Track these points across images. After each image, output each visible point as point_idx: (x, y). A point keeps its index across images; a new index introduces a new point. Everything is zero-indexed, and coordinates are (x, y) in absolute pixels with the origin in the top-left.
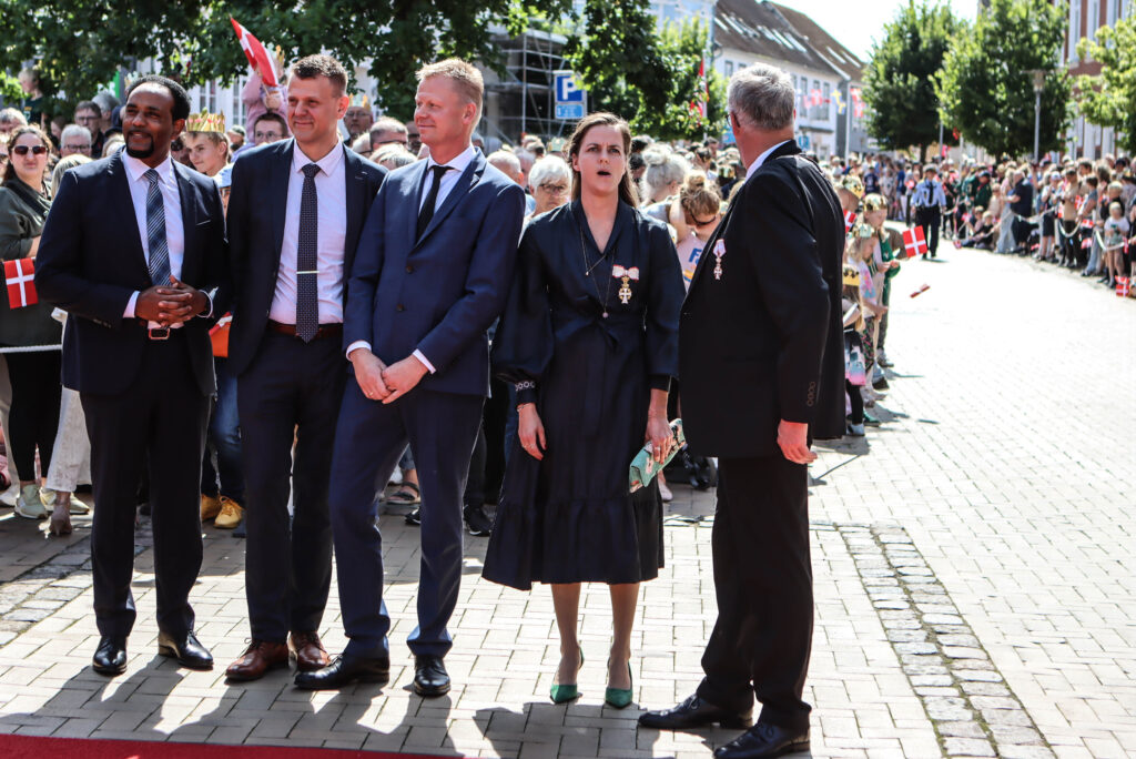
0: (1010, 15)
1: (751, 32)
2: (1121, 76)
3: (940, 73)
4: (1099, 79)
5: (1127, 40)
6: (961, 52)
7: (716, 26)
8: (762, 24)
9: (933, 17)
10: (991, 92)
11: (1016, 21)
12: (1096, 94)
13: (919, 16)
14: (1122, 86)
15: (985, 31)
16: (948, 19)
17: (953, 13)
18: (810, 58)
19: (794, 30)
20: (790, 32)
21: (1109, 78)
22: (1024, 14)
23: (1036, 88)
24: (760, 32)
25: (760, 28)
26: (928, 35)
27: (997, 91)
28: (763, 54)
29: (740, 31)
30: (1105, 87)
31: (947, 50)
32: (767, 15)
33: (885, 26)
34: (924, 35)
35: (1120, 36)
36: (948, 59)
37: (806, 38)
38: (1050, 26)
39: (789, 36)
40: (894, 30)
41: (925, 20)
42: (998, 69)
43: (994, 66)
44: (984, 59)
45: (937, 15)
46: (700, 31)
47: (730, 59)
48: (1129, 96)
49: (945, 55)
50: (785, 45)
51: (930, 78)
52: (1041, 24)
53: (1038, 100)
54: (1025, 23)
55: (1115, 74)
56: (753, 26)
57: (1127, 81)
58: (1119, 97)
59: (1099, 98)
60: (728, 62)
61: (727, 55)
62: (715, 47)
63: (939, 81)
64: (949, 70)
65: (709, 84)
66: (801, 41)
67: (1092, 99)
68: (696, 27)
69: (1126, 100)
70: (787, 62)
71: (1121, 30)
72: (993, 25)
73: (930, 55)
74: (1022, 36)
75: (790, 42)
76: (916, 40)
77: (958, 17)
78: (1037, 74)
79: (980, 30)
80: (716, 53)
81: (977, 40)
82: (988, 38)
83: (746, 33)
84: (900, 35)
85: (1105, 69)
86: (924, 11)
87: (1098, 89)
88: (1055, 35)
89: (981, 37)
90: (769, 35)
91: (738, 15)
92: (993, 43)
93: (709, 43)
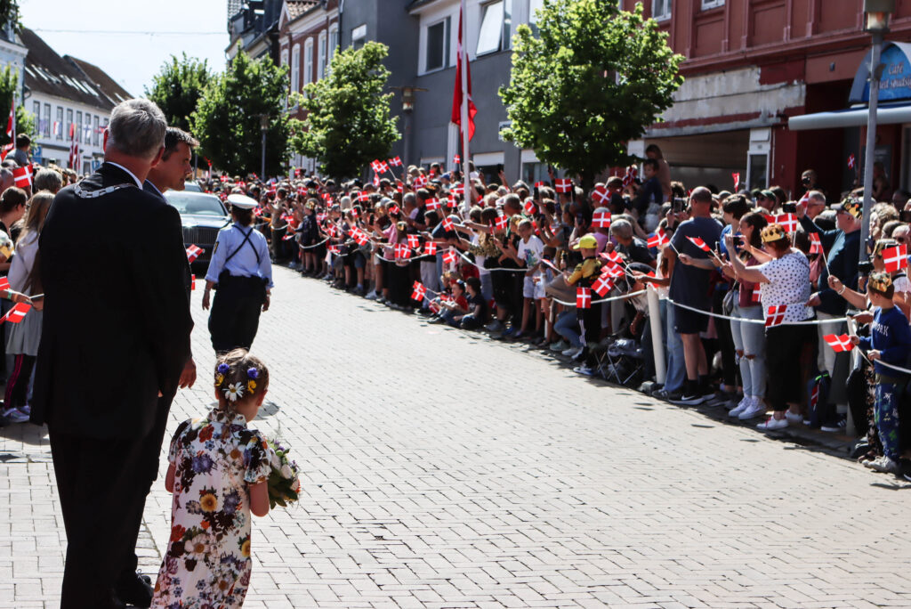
0: (246, 72)
1: (54, 79)
2: (321, 120)
3: (194, 114)
4: (306, 122)
5: (325, 93)
6: (209, 99)
7: (26, 73)
8: (64, 74)
9: (191, 73)
10: (232, 130)
11: (251, 76)
12: (304, 133)
13: (181, 72)
14: (321, 128)
15: (228, 83)
16: (203, 73)
17: (207, 70)
18: (101, 101)
19: (89, 79)
20: (86, 81)
21: (313, 121)
22: (256, 72)
23: (263, 128)
24: (61, 79)
25: (62, 76)
26: (187, 86)
27: (235, 129)
28: (64, 97)
29: (46, 78)
30: (310, 128)
31: (200, 97)
32: (68, 67)
33: (155, 77)
34: (184, 85)
35: (321, 90)
36: (201, 103)
37: (99, 85)
38: (275, 82)
39: (85, 84)
40: (162, 80)
41: (185, 75)
42: (237, 113)
43: (234, 111)
44: (226, 105)
45: (196, 69)
46: (11, 78)
47: (37, 99)
48: (326, 135)
49: (198, 100)
50: (81, 90)
51: (187, 118)
52: (269, 80)
53: (264, 137)
54: (257, 79)
55: (317, 118)
56: (57, 75)
57: (325, 123)
58: (320, 135)
59: (307, 136)
60: (35, 102)
61: (35, 97)
62: (25, 90)
63: (193, 119)
64: (201, 112)
65: (19, 118)
66: (95, 88)
67: (301, 136)
68: (8, 74)
69: (324, 137)
70: (82, 104)
71: (321, 86)
72: (233, 80)
73: (188, 100)
74: (254, 89)
75: (86, 88)
76: (178, 89)
77: (210, 74)
78: (264, 117)
79: (224, 83)
80: (26, 95)
81: (221, 90)
82: (230, 89)
83: (50, 80)
84: (166, 85)
85: (310, 115)
86: (184, 68)
87: (306, 129)
88: (278, 88)
89: (224, 87)
90: (69, 82)
91: (44, 67)
92: (234, 93)
93: (19, 86)
